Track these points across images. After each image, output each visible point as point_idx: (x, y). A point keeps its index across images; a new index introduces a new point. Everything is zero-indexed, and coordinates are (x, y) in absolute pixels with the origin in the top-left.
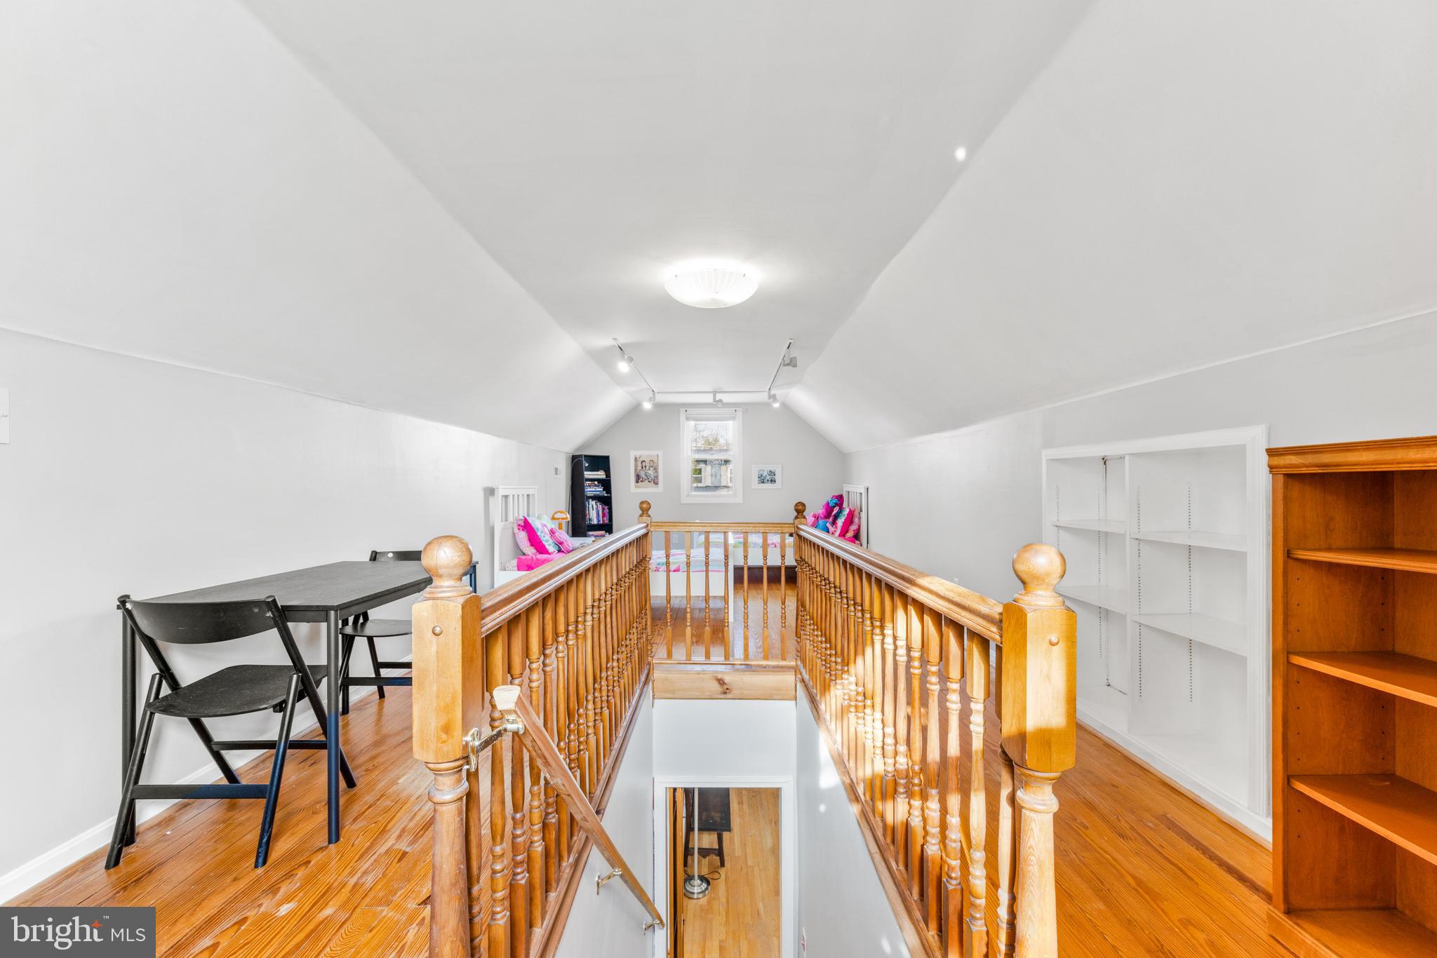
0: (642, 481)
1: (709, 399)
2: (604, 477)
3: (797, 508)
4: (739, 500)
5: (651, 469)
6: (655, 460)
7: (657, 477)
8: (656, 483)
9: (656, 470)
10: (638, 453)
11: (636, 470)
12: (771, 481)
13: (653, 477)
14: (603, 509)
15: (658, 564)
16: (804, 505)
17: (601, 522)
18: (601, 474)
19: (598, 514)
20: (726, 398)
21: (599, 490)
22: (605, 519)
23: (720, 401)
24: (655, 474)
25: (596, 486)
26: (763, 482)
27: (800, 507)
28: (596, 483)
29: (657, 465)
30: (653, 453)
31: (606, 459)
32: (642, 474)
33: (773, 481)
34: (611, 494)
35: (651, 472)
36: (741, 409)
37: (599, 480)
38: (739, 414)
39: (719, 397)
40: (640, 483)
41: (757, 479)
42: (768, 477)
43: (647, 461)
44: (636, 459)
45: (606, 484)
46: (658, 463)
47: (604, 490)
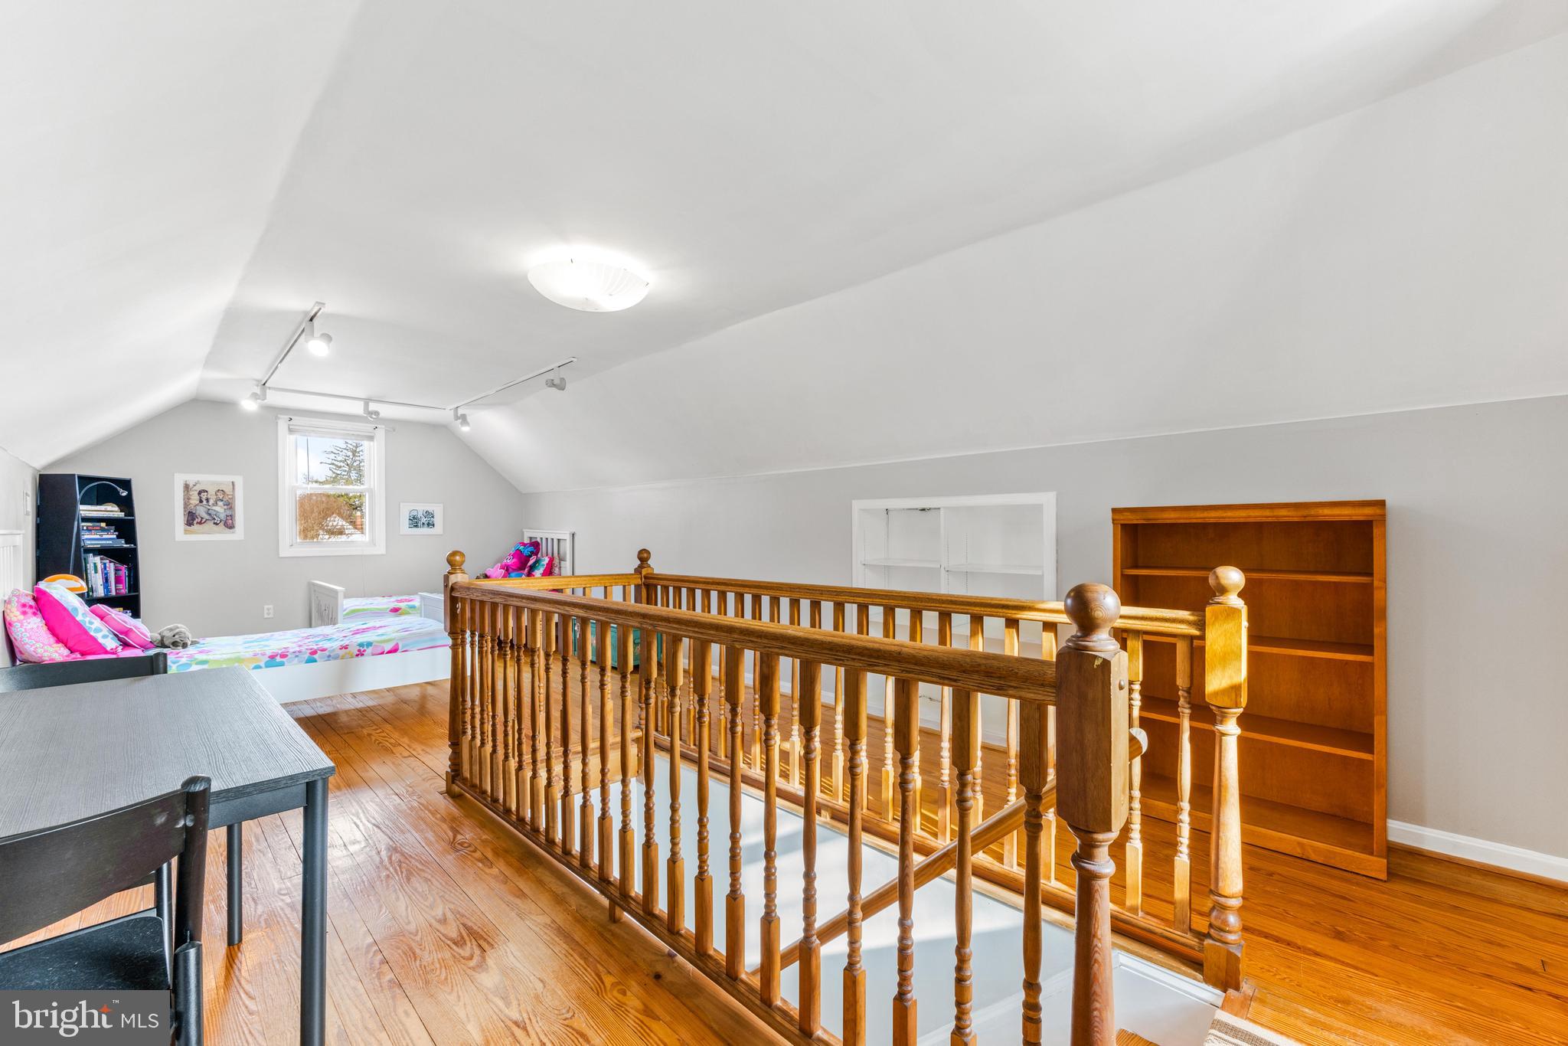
0: (200, 523)
1: (357, 408)
2: (122, 515)
3: (642, 555)
4: (381, 549)
5: (220, 503)
6: (228, 490)
7: (232, 517)
8: (231, 527)
9: (230, 505)
10: (191, 479)
11: (186, 505)
12: (428, 524)
13: (223, 516)
14: (117, 570)
15: (361, 645)
16: (648, 552)
17: (113, 593)
18: (112, 510)
19: (106, 580)
20: (386, 411)
21: (109, 538)
22: (120, 586)
23: (377, 413)
24: (229, 513)
25: (103, 529)
26: (416, 526)
27: (645, 555)
28: (103, 525)
29: (233, 498)
30: (222, 479)
31: (126, 484)
32: (201, 511)
33: (430, 525)
34: (135, 544)
35: (220, 509)
36: (383, 426)
37: (110, 521)
38: (380, 434)
39: (373, 407)
40: (196, 527)
41: (407, 522)
42: (424, 520)
43: (212, 491)
44: (187, 487)
45: (126, 528)
46: (233, 495)
47: (118, 537)
